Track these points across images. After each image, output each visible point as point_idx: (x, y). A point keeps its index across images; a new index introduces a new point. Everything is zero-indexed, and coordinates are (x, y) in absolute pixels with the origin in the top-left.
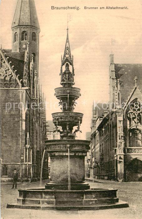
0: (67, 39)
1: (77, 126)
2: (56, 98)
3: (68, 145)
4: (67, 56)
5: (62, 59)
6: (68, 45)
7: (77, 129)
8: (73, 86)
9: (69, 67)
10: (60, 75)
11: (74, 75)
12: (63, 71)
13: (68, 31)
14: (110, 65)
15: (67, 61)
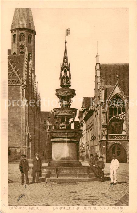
0: (66, 50)
1: (73, 119)
2: (57, 97)
3: (66, 133)
4: (65, 64)
5: (61, 66)
6: (66, 55)
7: (72, 121)
8: (70, 88)
9: (67, 73)
10: (60, 78)
11: (70, 79)
12: (62, 76)
13: (66, 44)
14: (96, 65)
15: (65, 68)
